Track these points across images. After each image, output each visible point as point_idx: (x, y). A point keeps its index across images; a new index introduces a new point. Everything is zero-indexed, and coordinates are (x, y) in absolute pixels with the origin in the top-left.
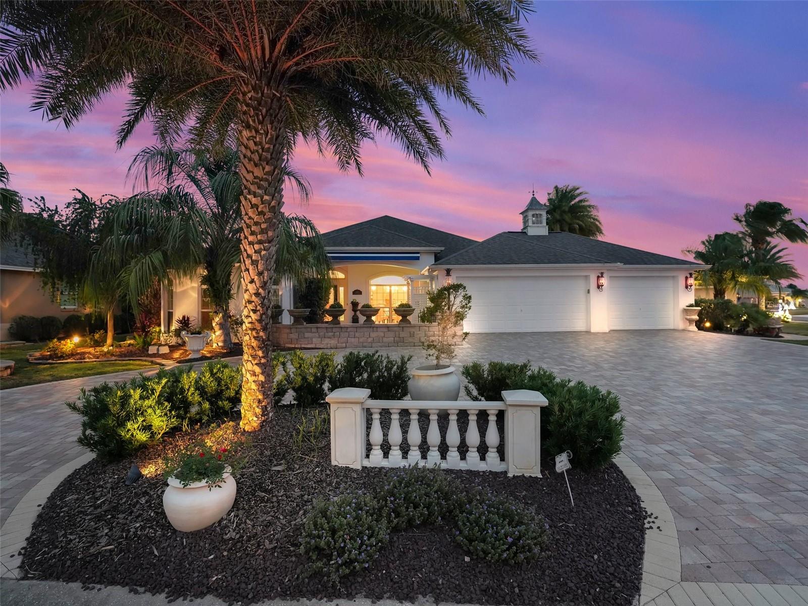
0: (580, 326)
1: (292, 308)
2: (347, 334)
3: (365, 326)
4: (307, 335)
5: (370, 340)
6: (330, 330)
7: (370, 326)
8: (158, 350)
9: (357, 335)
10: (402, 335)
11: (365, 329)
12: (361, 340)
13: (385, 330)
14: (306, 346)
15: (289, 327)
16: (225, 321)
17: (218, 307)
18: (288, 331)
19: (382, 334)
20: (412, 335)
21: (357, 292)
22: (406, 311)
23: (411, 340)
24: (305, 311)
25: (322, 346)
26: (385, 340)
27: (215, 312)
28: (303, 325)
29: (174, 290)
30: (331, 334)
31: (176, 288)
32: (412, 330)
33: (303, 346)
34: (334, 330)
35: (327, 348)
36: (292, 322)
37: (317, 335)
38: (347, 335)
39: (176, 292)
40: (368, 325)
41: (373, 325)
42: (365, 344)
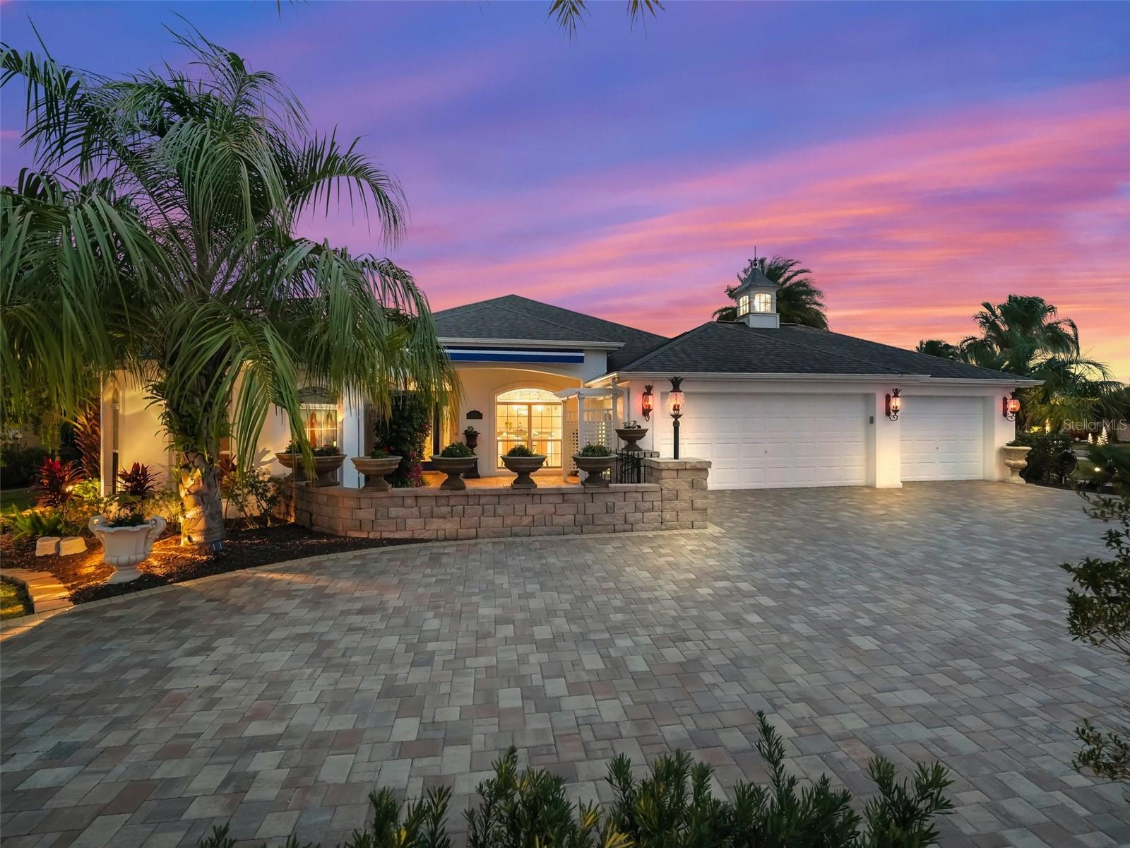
0: (856, 477)
1: (362, 455)
2: (480, 508)
3: (517, 492)
4: (394, 512)
5: (526, 520)
6: (443, 501)
7: (526, 491)
8: (58, 546)
9: (500, 510)
10: (591, 509)
11: (517, 499)
12: (508, 521)
13: (557, 500)
14: (391, 536)
15: (357, 495)
16: (209, 486)
17: (191, 456)
18: (352, 503)
19: (551, 509)
20: (610, 509)
21: (474, 415)
22: (598, 461)
23: (607, 519)
24: (391, 463)
25: (426, 535)
26: (557, 519)
27: (186, 466)
28: (387, 490)
29: (121, 412)
30: (445, 509)
31: (124, 408)
32: (610, 499)
33: (386, 535)
34: (452, 502)
35: (437, 540)
36: (363, 484)
37: (415, 511)
38: (480, 512)
39: (123, 416)
40: (522, 491)
41: (533, 491)
42: (516, 529)
